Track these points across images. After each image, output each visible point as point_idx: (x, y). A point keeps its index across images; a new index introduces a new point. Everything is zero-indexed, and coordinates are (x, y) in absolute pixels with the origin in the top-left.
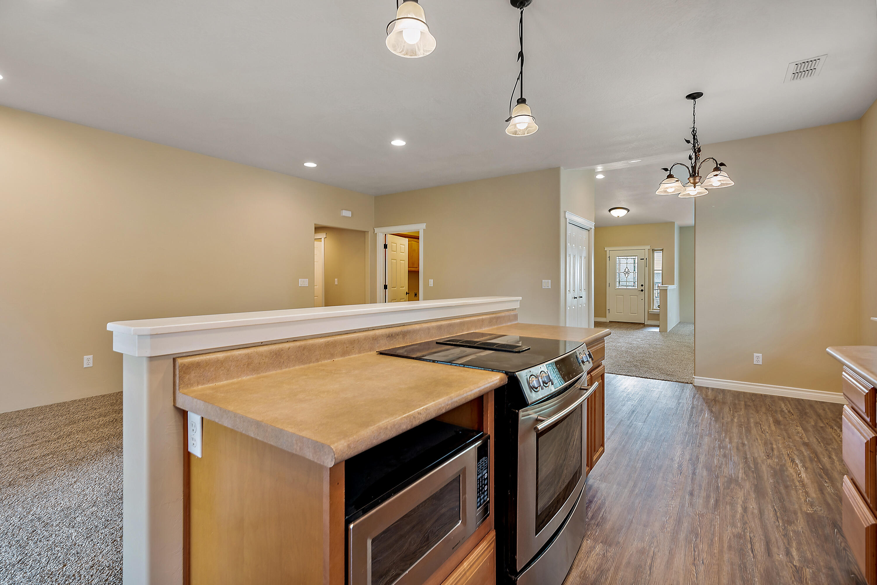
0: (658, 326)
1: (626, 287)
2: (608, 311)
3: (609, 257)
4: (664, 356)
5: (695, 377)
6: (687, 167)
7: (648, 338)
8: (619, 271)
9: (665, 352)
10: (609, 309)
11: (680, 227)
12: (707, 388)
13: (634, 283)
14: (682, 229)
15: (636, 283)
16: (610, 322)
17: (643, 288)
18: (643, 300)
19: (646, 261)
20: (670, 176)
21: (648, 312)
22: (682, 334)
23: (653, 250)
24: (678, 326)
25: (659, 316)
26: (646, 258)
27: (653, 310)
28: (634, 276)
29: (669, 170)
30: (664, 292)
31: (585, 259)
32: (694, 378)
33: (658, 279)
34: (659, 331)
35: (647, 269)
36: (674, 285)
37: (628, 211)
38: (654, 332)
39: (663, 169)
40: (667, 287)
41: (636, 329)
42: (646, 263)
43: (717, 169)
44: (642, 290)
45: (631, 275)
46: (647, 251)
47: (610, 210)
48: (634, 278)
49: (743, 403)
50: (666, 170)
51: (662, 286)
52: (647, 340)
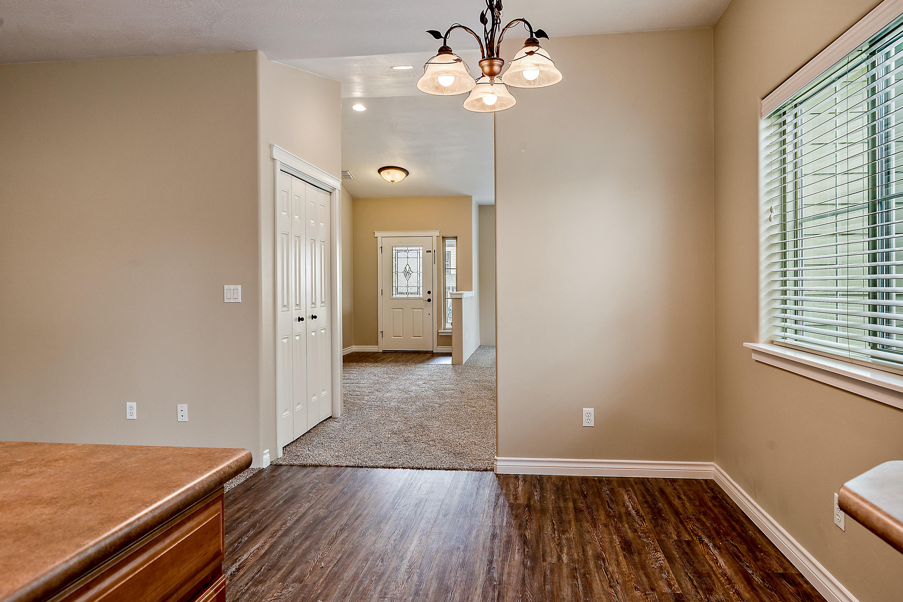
0: (449, 354)
1: (406, 296)
2: (380, 335)
3: (382, 247)
4: (453, 412)
5: (498, 458)
6: (478, 37)
7: (435, 378)
8: (397, 270)
9: (456, 404)
10: (382, 332)
11: (479, 206)
12: (516, 477)
13: (419, 288)
14: (481, 208)
15: (421, 288)
16: (385, 352)
17: (430, 296)
18: (431, 314)
19: (434, 255)
20: (445, 50)
21: (438, 333)
22: (483, 366)
23: (444, 238)
24: (478, 352)
25: (451, 339)
26: (435, 250)
27: (444, 330)
28: (419, 280)
29: (442, 37)
30: (458, 301)
31: (323, 246)
32: (496, 460)
33: (451, 282)
34: (451, 363)
35: (435, 266)
36: (472, 291)
37: (407, 173)
38: (445, 366)
39: (432, 32)
40: (462, 294)
41: (420, 363)
42: (434, 257)
43: (531, 42)
44: (429, 300)
45: (414, 276)
46: (435, 238)
47: (380, 171)
48: (418, 282)
49: (571, 505)
50: (436, 35)
51: (457, 292)
52: (433, 383)
